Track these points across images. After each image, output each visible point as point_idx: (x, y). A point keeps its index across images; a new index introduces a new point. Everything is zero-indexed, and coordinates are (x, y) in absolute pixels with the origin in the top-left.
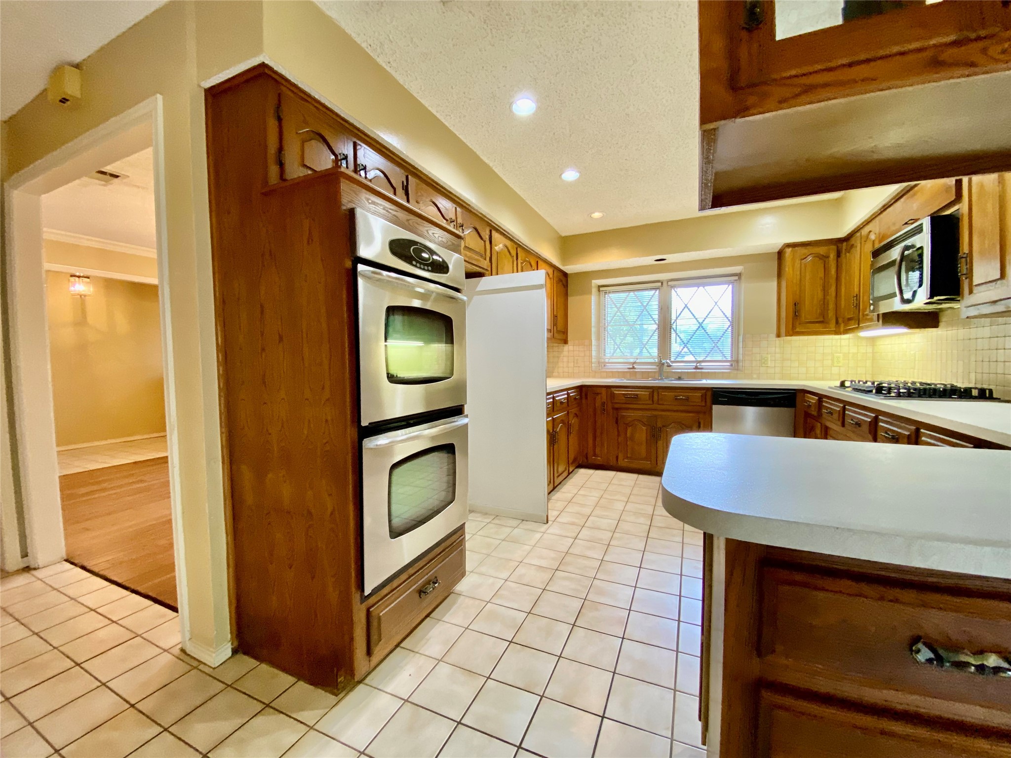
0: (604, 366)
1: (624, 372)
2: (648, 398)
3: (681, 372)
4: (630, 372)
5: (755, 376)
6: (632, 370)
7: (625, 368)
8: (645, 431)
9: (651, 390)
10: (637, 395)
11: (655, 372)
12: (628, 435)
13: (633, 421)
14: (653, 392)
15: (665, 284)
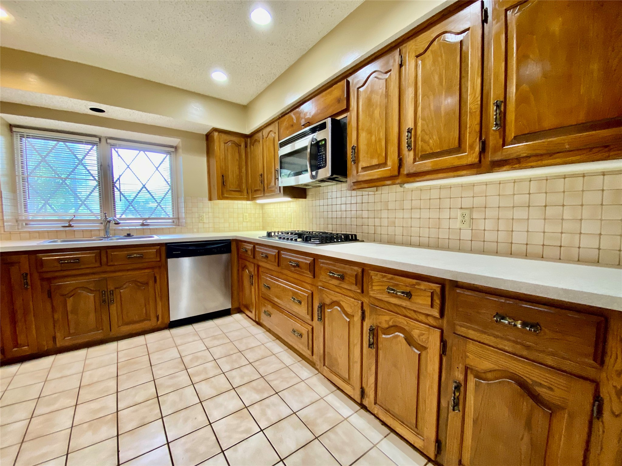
0: (26, 224)
1: (57, 231)
2: (94, 261)
3: (129, 229)
4: (66, 231)
5: (195, 230)
6: (67, 229)
7: (58, 227)
8: (92, 298)
9: (98, 251)
10: (78, 259)
11: (99, 230)
12: (69, 308)
13: (75, 289)
14: (100, 253)
15: (103, 140)
